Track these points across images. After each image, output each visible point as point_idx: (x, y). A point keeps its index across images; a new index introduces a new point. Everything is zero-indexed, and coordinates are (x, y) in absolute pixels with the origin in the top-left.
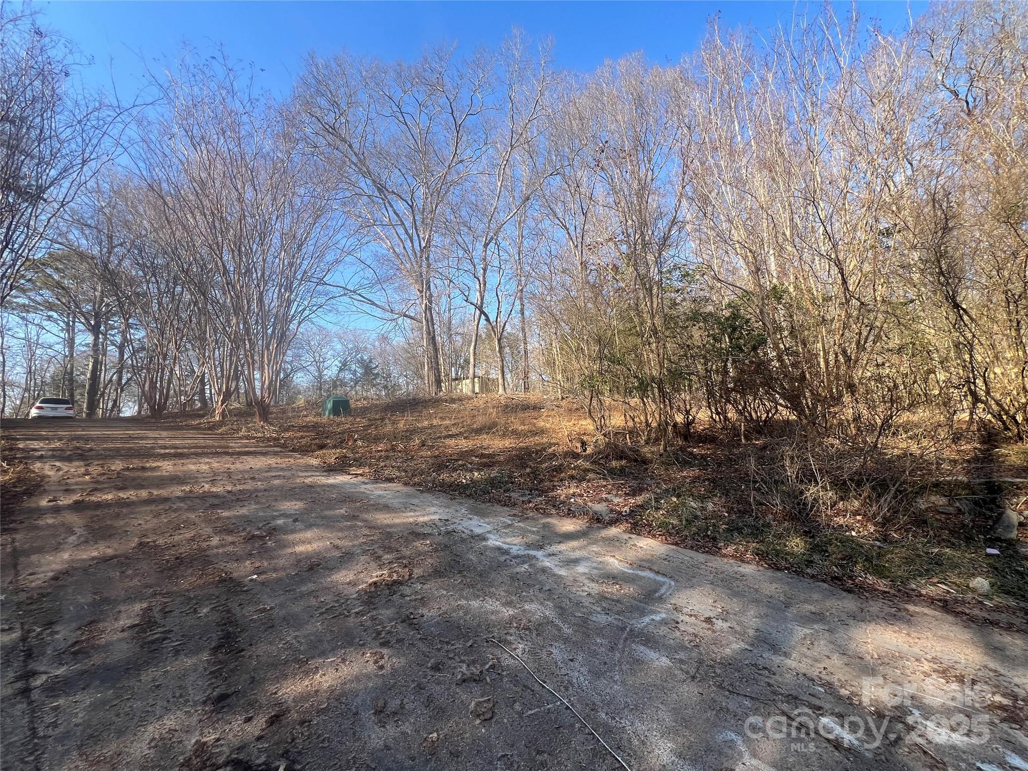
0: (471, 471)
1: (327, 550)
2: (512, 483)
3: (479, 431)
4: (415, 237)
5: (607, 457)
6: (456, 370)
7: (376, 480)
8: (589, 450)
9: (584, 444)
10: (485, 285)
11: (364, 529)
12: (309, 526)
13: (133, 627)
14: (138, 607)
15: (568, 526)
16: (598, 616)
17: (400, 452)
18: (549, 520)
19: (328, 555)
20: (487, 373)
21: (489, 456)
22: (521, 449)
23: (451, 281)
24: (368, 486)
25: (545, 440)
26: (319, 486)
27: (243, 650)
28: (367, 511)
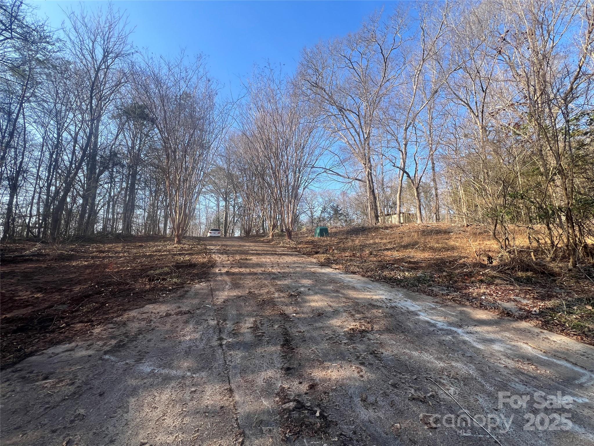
0: (403, 271)
1: (326, 307)
2: (433, 281)
3: (406, 247)
4: (361, 133)
5: (513, 269)
6: (387, 209)
7: (347, 272)
8: (495, 263)
9: (490, 258)
10: (406, 154)
11: (343, 299)
12: (316, 293)
13: (251, 328)
14: (252, 320)
15: (482, 315)
16: (517, 384)
17: (358, 257)
18: (465, 309)
19: (327, 310)
20: (409, 210)
21: (414, 263)
22: (437, 259)
23: (383, 155)
24: (342, 275)
25: (456, 254)
26: (318, 273)
27: (294, 349)
28: (344, 289)
